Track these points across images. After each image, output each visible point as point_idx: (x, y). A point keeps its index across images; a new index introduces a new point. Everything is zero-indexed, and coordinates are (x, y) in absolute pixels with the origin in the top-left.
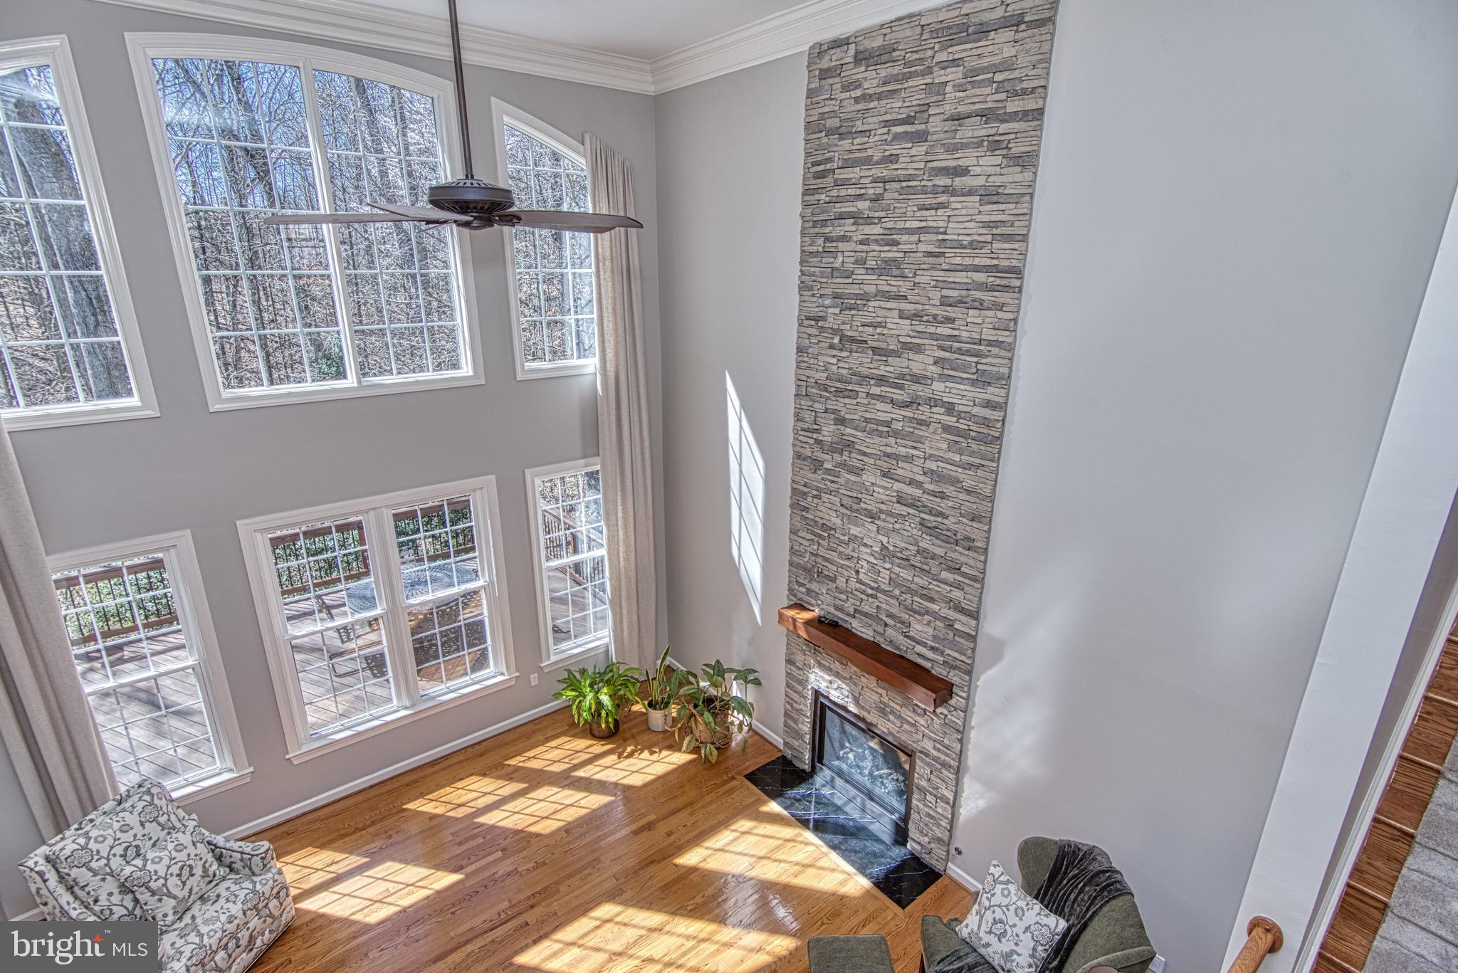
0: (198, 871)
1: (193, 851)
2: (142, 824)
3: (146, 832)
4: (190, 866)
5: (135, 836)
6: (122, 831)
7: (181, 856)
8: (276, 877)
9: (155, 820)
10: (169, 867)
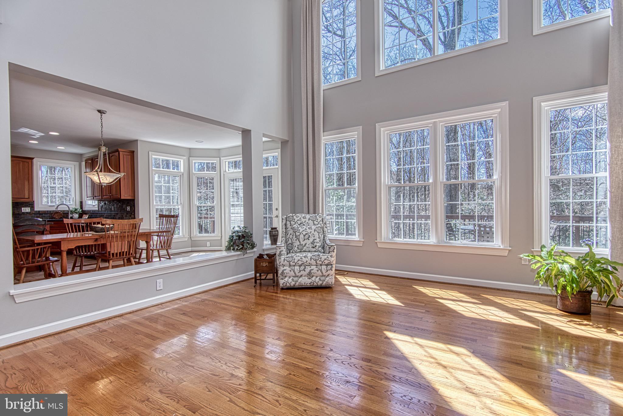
0: (311, 240)
1: (313, 232)
2: (309, 219)
3: (309, 222)
4: (309, 236)
5: (305, 221)
6: (303, 218)
7: (309, 231)
8: (329, 257)
9: (313, 221)
10: (303, 231)
